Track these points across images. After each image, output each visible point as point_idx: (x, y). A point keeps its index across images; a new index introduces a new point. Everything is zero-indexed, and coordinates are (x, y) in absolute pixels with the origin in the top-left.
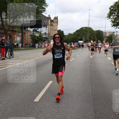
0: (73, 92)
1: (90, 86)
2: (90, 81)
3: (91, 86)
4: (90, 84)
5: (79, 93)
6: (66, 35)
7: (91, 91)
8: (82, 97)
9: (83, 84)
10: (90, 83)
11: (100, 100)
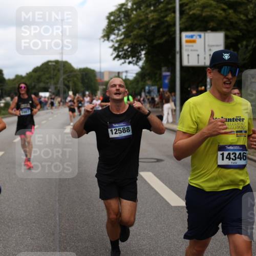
0: (10, 224)
1: (58, 205)
2: (59, 192)
3: (60, 205)
4: (59, 200)
5: (28, 227)
6: (9, 80)
7: (57, 219)
8: (33, 239)
9: (39, 203)
10: (57, 198)
11: (80, 244)
